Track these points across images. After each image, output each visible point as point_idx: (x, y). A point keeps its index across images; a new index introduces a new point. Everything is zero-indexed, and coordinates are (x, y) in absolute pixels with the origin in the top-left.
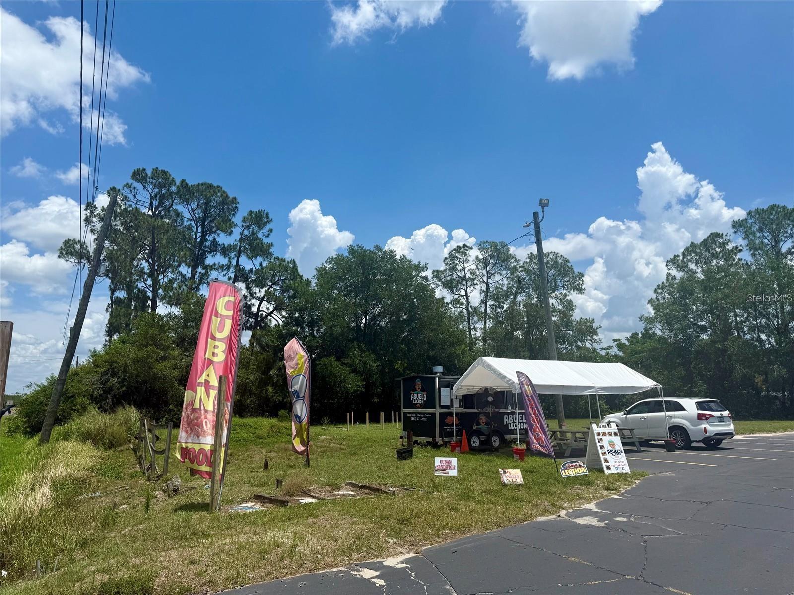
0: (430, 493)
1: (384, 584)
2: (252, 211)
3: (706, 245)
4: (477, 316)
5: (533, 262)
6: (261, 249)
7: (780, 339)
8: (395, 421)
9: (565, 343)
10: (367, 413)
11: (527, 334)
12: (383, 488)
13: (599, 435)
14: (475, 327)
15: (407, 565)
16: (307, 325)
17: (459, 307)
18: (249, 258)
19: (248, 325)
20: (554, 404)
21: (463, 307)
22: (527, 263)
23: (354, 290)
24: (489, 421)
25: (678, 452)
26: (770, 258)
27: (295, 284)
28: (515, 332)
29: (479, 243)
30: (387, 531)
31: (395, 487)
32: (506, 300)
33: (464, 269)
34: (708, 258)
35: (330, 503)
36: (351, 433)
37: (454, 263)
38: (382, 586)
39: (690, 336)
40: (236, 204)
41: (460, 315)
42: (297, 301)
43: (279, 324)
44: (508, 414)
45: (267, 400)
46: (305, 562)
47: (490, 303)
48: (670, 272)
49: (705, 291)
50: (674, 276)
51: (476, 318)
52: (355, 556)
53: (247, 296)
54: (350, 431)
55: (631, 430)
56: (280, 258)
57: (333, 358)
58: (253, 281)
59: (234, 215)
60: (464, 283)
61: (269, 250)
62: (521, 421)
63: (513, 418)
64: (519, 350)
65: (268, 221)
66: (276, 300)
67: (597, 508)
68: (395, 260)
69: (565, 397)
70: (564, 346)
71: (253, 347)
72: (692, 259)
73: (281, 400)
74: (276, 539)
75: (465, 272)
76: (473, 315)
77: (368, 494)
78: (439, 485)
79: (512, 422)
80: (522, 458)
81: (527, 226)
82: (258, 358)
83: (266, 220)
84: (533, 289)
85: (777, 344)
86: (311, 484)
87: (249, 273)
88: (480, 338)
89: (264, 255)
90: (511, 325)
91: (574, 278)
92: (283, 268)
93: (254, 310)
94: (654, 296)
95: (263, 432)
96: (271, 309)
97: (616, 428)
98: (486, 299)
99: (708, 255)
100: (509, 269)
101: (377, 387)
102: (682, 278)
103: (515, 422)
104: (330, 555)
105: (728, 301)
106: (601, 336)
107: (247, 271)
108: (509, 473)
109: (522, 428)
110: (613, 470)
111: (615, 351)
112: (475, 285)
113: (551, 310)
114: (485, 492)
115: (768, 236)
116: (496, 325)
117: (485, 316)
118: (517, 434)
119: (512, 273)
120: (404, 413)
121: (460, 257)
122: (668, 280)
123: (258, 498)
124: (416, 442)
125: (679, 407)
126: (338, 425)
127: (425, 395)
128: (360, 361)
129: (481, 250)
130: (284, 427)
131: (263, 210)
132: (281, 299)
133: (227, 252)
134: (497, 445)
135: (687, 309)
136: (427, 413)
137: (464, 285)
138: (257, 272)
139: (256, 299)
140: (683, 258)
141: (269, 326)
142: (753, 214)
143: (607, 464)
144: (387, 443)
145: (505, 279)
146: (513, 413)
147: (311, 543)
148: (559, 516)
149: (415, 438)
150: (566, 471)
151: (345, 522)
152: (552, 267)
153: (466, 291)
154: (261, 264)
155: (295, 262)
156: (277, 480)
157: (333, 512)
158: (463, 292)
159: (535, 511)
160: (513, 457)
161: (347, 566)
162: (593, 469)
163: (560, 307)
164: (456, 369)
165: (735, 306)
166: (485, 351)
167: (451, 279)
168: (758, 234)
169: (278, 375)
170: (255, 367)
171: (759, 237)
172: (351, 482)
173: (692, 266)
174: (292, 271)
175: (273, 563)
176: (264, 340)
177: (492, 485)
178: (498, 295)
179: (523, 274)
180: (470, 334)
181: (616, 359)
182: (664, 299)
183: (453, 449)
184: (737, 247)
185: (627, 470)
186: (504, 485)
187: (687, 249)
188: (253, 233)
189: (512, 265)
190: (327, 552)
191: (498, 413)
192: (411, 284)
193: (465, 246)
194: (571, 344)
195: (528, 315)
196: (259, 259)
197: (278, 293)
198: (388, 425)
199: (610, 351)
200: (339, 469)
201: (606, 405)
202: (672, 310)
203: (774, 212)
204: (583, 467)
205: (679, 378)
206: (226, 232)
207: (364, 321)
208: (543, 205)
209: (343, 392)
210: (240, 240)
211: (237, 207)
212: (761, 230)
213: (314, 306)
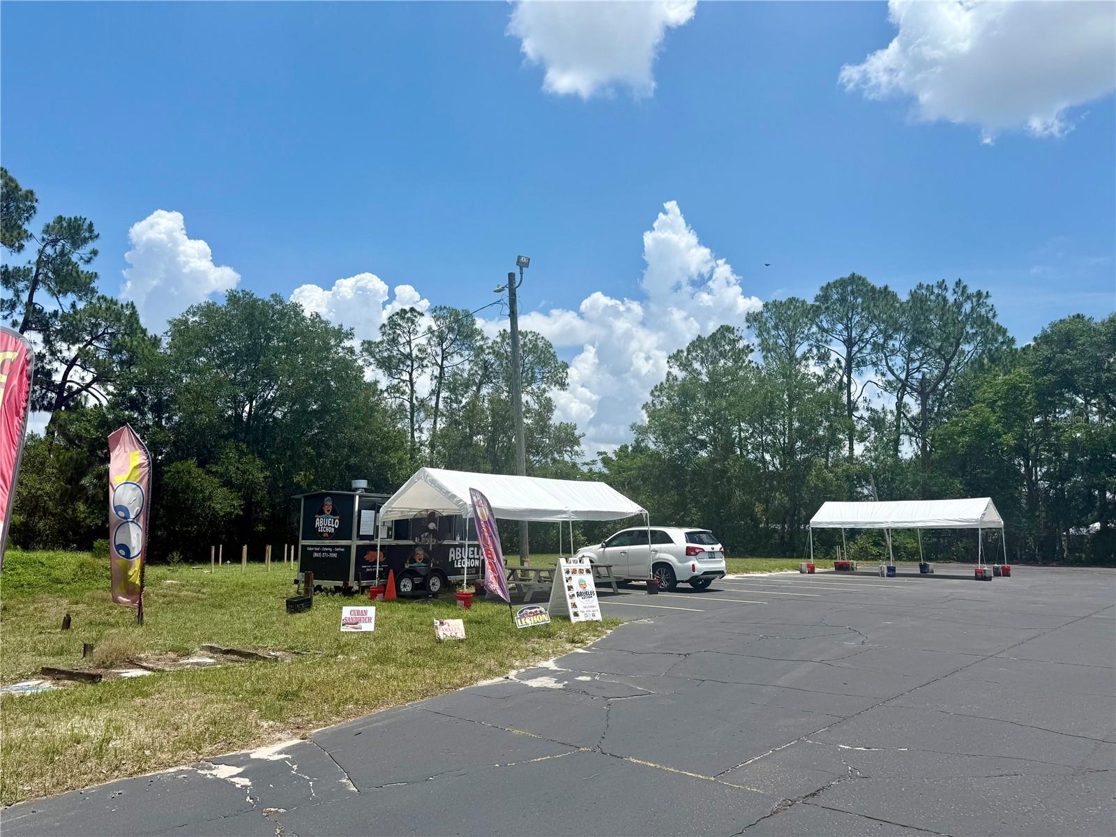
0: (332, 656)
1: (249, 784)
2: (63, 216)
3: (714, 341)
4: (425, 411)
5: (505, 343)
6: (76, 281)
7: (785, 460)
8: (289, 559)
9: (538, 454)
10: (245, 548)
11: (492, 440)
12: (261, 653)
13: (568, 572)
14: (420, 426)
15: (287, 756)
16: (150, 409)
17: (399, 398)
18: (54, 294)
19: (45, 403)
20: (517, 534)
21: (405, 397)
22: (497, 343)
23: (234, 359)
24: (428, 556)
25: (661, 595)
26: (783, 362)
27: (132, 342)
28: (476, 436)
29: (433, 308)
30: (260, 710)
31: (279, 650)
32: (466, 392)
33: (409, 343)
34: (715, 357)
35: (172, 675)
36: (216, 576)
37: (395, 332)
38: (246, 787)
39: (686, 453)
40: (32, 201)
41: (399, 409)
42: (135, 370)
43: (101, 404)
44: (455, 546)
45: (75, 524)
46: (123, 762)
47: (444, 394)
48: (672, 370)
49: (709, 398)
50: (676, 376)
51: (422, 415)
52: (207, 748)
53: (44, 356)
54: (216, 573)
55: (608, 567)
56: (109, 297)
57: (192, 463)
58: (58, 332)
59: (27, 219)
60: (409, 363)
61: (90, 284)
62: (472, 556)
63: (461, 553)
64: (478, 461)
65: (91, 236)
66: (97, 364)
67: (556, 666)
68: (304, 319)
69: (531, 524)
70: (538, 459)
71: (53, 438)
72: (698, 356)
73: (100, 524)
74: (76, 731)
75: (410, 347)
76: (418, 409)
77: (236, 661)
78: (346, 645)
79: (460, 557)
80: (467, 605)
81: (499, 291)
82: (61, 457)
83: (87, 235)
84: (503, 379)
85: (781, 467)
86: (143, 650)
87: (51, 317)
88: (427, 443)
89: (80, 291)
90: (471, 427)
91: (556, 368)
92: (113, 316)
93: (57, 378)
94: (649, 399)
95: (66, 572)
96: (89, 378)
97: (589, 564)
98: (439, 388)
99: (715, 353)
100: (474, 349)
101: (263, 509)
102: (684, 380)
103: (464, 560)
104: (166, 750)
105: (733, 411)
106: (583, 447)
107: (47, 315)
108: (447, 625)
109: (472, 566)
110: (582, 618)
111: (599, 467)
112: (424, 367)
113: (523, 410)
114: (411, 652)
115: (783, 335)
116: (450, 425)
117: (436, 412)
118: (464, 574)
119: (477, 356)
120: (302, 545)
121: (404, 325)
122: (668, 380)
123: (48, 672)
124: (319, 588)
125: (666, 539)
126: (196, 565)
127: (337, 521)
128: (238, 468)
129: (437, 318)
130: (103, 567)
131: (83, 217)
132: (107, 364)
133: (12, 280)
134: (437, 589)
135: (686, 418)
136: (338, 547)
137: (408, 366)
138: (65, 317)
139: (61, 362)
140: (688, 354)
141: (83, 407)
142: (769, 307)
143: (575, 610)
144: (274, 590)
145: (467, 362)
146: (462, 546)
147: (135, 734)
148: (508, 678)
149: (316, 583)
150: (523, 620)
151: (193, 702)
152: (530, 351)
153: (411, 375)
154: (73, 306)
155: (134, 308)
156: (85, 645)
157: (176, 687)
158: (406, 377)
159: (476, 673)
160: (456, 604)
161: (192, 764)
162: (557, 616)
163: (536, 407)
164: (386, 485)
165: (740, 418)
166: (432, 461)
167: (389, 356)
168: (773, 332)
169: (95, 485)
170: (55, 471)
171: (773, 336)
172: (210, 645)
173: (697, 365)
174: (128, 321)
175: (67, 767)
176: (73, 429)
177: (424, 642)
178: (455, 384)
179: (491, 358)
180: (413, 436)
181: (601, 477)
182: (662, 404)
183: (373, 596)
184: (748, 346)
185: (598, 617)
186: (440, 641)
187: (693, 344)
188: (62, 254)
189: (478, 344)
190: (161, 746)
191: (441, 545)
192: (327, 358)
193: (412, 310)
194: (546, 456)
195: (494, 413)
196: (71, 297)
197: (101, 355)
198: (277, 565)
199: (593, 467)
200: (192, 627)
201: (583, 536)
202: (669, 419)
203: (792, 307)
204: (545, 614)
205: (671, 504)
206: (12, 246)
207: (247, 409)
208: (522, 264)
209: (206, 515)
210: (37, 261)
211: (33, 207)
212: (776, 327)
213: (164, 380)
